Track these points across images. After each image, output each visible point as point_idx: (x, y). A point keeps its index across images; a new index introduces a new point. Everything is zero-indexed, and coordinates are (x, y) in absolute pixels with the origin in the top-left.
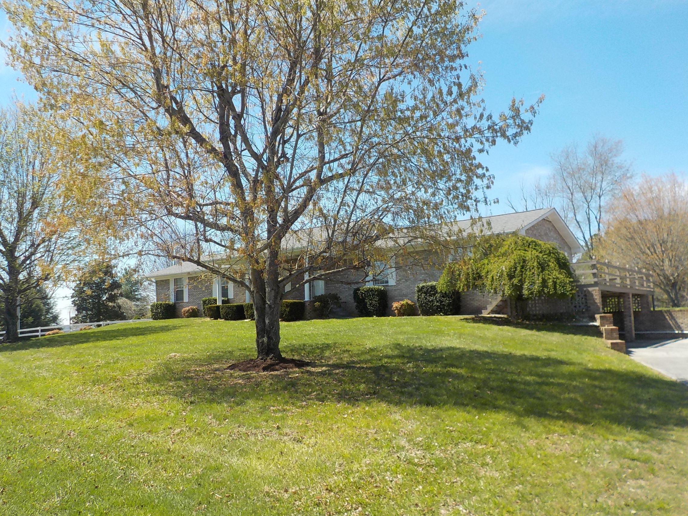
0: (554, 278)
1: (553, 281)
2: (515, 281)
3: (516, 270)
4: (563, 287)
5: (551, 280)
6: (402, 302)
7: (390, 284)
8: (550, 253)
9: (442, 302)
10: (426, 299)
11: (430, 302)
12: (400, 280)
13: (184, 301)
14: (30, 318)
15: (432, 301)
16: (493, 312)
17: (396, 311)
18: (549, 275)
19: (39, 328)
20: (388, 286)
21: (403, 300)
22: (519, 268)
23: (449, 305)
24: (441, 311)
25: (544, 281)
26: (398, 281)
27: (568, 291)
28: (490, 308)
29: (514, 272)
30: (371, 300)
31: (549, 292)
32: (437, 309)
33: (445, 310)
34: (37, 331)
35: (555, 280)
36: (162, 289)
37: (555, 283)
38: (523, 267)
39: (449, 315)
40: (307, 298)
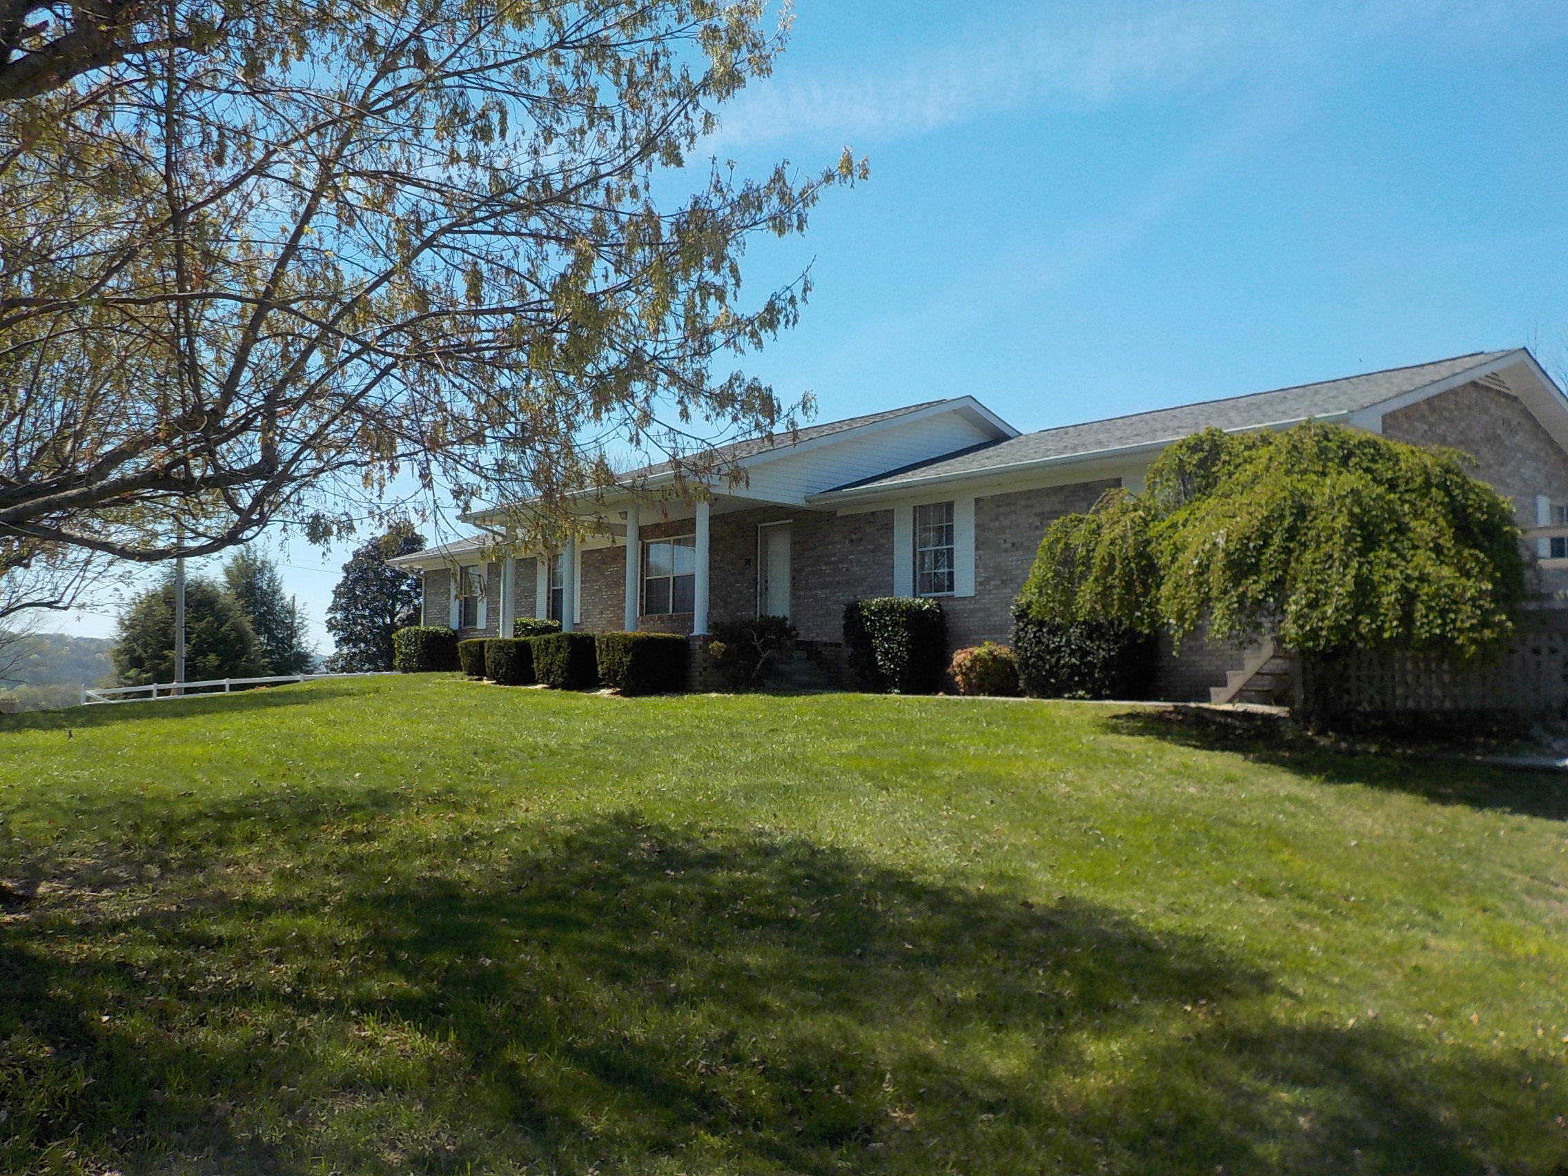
0: (1408, 579)
1: (1403, 589)
2: (1254, 587)
3: (1266, 544)
4: (1443, 613)
5: (1392, 587)
6: (977, 651)
7: (957, 593)
8: (1428, 484)
9: (1085, 653)
10: (1039, 642)
11: (1051, 652)
12: (988, 579)
13: (479, 627)
14: (212, 657)
15: (1058, 649)
16: (1240, 696)
17: (958, 678)
18: (1390, 565)
19: (225, 682)
20: (951, 598)
21: (980, 645)
22: (1277, 540)
23: (1107, 664)
24: (1081, 685)
25: (1364, 589)
26: (981, 583)
27: (1460, 631)
28: (1236, 681)
29: (1260, 550)
30: (888, 640)
31: (1381, 629)
32: (1071, 676)
33: (1094, 681)
34: (221, 688)
35: (1412, 586)
36: (436, 593)
37: (1408, 598)
38: (1292, 533)
39: (1108, 697)
40: (699, 628)
